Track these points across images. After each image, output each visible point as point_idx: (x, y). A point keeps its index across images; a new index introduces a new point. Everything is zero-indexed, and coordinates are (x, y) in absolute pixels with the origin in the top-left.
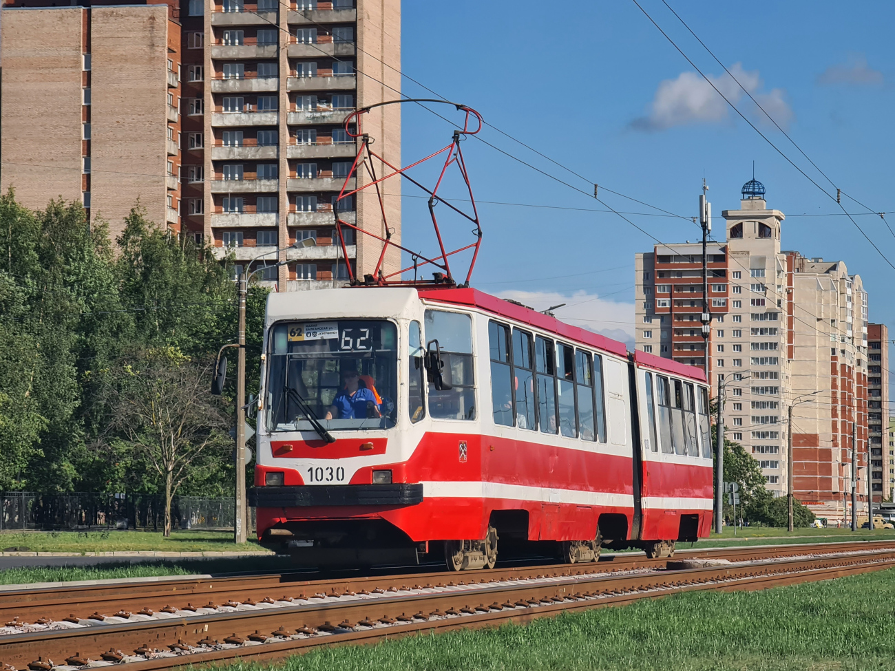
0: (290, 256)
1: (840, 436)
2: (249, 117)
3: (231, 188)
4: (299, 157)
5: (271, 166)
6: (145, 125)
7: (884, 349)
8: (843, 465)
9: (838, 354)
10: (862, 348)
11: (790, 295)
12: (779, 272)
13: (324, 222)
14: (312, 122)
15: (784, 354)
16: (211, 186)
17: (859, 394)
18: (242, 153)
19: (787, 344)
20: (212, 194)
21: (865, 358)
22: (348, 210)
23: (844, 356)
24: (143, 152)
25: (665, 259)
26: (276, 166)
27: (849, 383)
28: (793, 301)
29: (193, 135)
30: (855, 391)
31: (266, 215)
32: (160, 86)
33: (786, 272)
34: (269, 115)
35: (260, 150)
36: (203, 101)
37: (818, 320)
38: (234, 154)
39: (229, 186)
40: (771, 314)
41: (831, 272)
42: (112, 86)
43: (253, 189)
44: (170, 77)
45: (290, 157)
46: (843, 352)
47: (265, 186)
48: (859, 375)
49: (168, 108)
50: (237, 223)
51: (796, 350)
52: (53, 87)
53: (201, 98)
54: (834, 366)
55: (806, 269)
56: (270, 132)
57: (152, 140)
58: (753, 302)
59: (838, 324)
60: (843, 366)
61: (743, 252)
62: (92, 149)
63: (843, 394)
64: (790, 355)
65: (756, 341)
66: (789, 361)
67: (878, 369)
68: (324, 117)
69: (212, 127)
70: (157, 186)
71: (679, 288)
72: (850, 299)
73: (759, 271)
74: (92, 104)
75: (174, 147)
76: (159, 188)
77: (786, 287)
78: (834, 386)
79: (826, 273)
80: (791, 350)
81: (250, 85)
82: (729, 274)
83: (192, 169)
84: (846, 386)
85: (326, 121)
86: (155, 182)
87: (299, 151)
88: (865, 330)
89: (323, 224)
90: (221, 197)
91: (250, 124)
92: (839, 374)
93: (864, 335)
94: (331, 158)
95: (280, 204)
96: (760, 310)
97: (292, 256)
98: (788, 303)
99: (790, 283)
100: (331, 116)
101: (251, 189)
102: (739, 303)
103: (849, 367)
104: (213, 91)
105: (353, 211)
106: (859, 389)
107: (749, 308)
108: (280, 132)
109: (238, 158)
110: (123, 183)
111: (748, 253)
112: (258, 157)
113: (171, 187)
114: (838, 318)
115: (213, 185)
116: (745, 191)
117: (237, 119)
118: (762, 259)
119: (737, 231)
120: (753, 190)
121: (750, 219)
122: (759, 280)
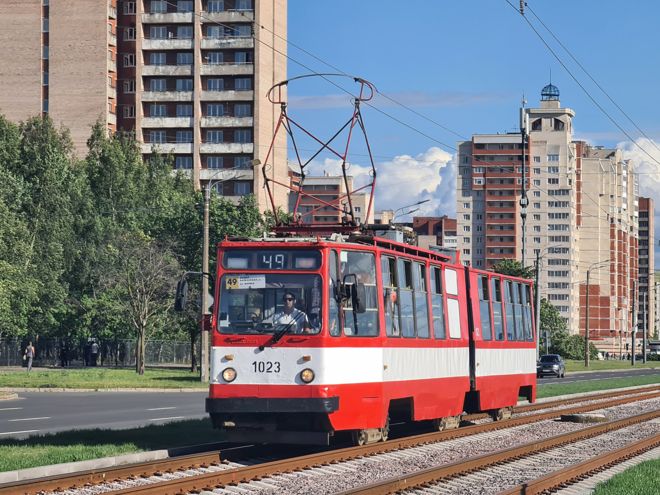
0: (202, 150)
1: (617, 287)
2: (171, 42)
3: (157, 97)
4: (209, 74)
5: (188, 81)
6: (91, 48)
7: (651, 218)
8: (619, 309)
9: (616, 222)
10: (634, 218)
11: (578, 176)
12: (570, 158)
13: (229, 124)
14: (219, 47)
15: (573, 222)
16: (142, 96)
17: (632, 254)
18: (165, 71)
19: (576, 215)
20: (142, 102)
21: (636, 225)
22: (247, 116)
23: (620, 224)
24: (89, 70)
25: (481, 146)
26: (191, 81)
27: (624, 244)
28: (581, 180)
29: (127, 56)
30: (628, 251)
31: (184, 119)
32: (103, 18)
33: (575, 157)
34: (186, 41)
35: (180, 68)
36: (135, 29)
37: (601, 195)
38: (159, 71)
39: (155, 96)
40: (563, 191)
41: (611, 157)
42: (65, 18)
43: (174, 99)
44: (110, 11)
45: (202, 74)
46: (620, 220)
47: (182, 96)
48: (632, 238)
49: (108, 35)
50: (161, 124)
51: (583, 219)
52: (20, 18)
53: (133, 27)
54: (612, 232)
55: (591, 155)
56: (187, 55)
57: (97, 61)
58: (549, 180)
59: (616, 198)
60: (620, 231)
61: (542, 142)
62: (50, 67)
63: (619, 254)
64: (578, 223)
65: (551, 212)
66: (577, 227)
67: (647, 233)
68: (229, 43)
69: (143, 50)
70: (100, 96)
71: (491, 170)
72: (626, 179)
73: (554, 157)
74: (49, 31)
75: (112, 66)
76: (102, 97)
77: (576, 169)
78: (612, 247)
79: (606, 158)
80: (579, 219)
81: (171, 18)
82: (531, 159)
83: (126, 82)
84: (622, 248)
85: (230, 46)
86: (98, 93)
87: (210, 69)
88: (636, 203)
89: (228, 126)
90: (149, 104)
91: (171, 48)
92: (617, 238)
93: (636, 207)
94: (234, 75)
95: (195, 111)
96: (554, 187)
97: (204, 151)
98: (577, 182)
99: (578, 166)
100: (234, 43)
101: (172, 99)
102: (538, 182)
103: (624, 232)
104: (143, 22)
105: (251, 116)
106: (632, 249)
107: (546, 186)
108: (195, 54)
109: (162, 74)
110: (74, 93)
111: (546, 142)
112: (177, 74)
113: (111, 97)
114: (616, 194)
115: (143, 95)
116: (544, 93)
117: (161, 44)
118: (557, 148)
119: (536, 126)
120: (550, 93)
121: (548, 115)
122: (554, 164)
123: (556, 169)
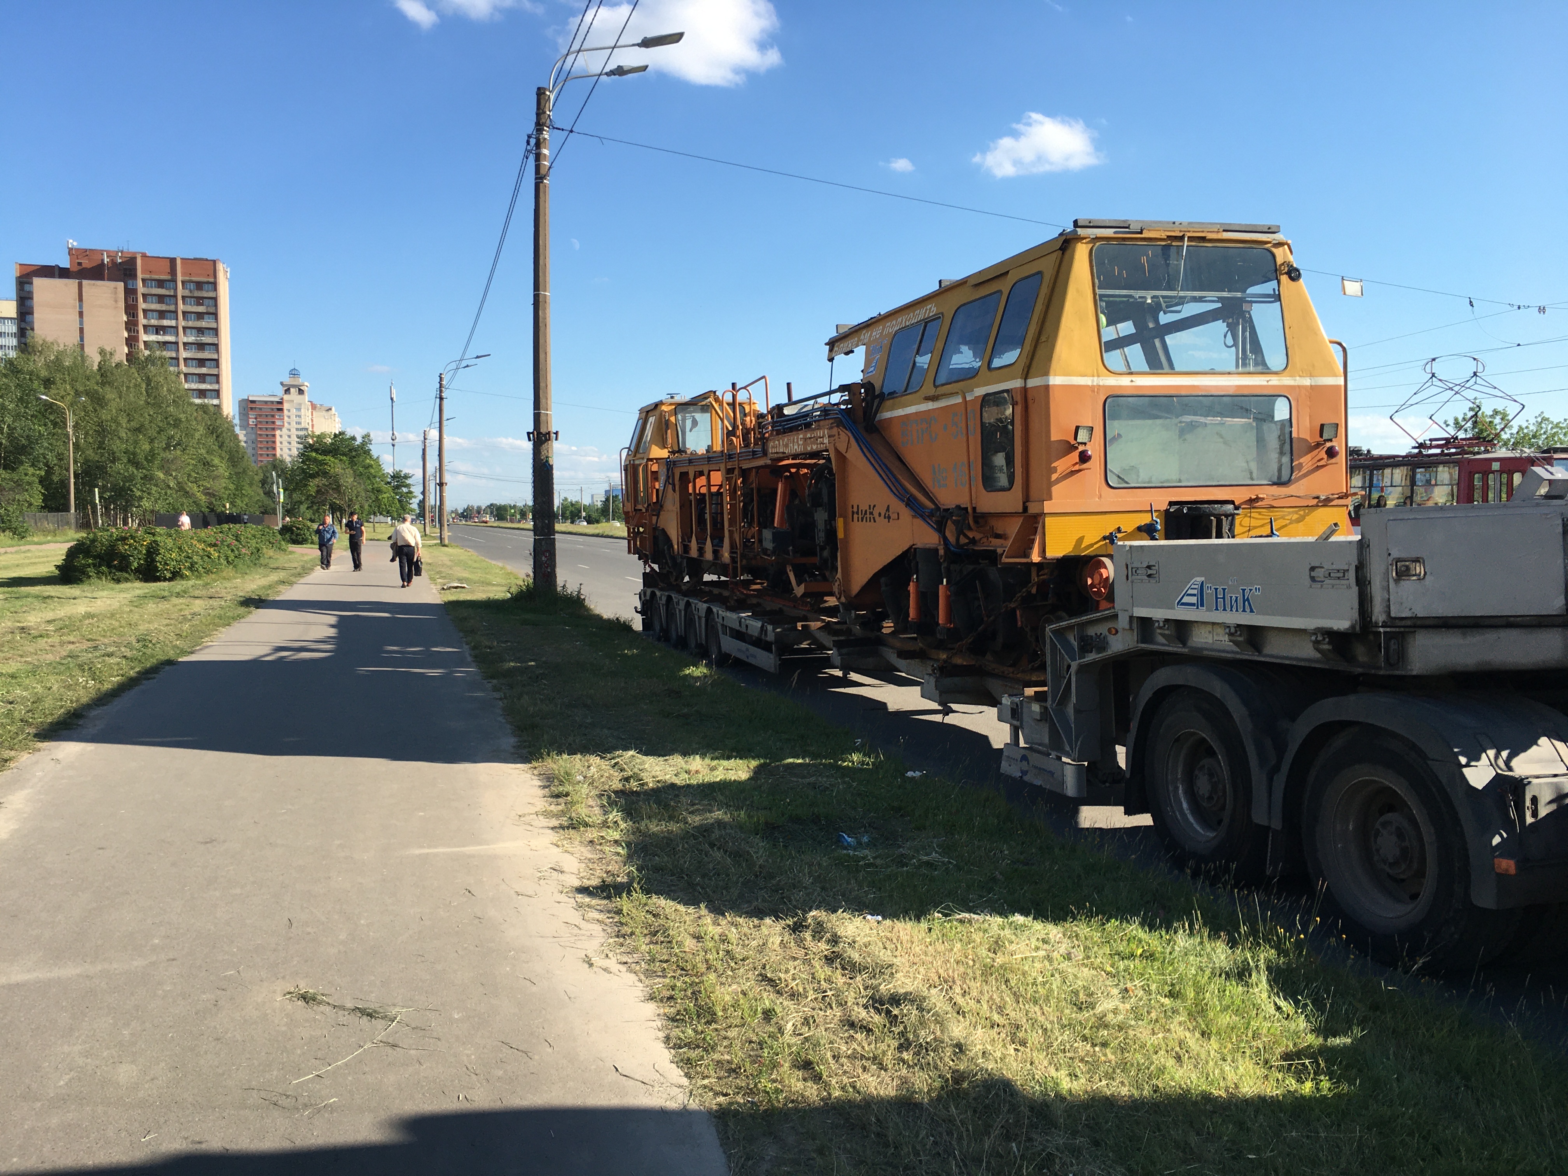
2: (162, 337)
4: (189, 357)
5: (175, 360)
6: (113, 338)
11: (313, 420)
12: (307, 410)
13: (203, 387)
14: (194, 342)
22: (215, 383)
25: (253, 402)
26: (177, 360)
28: (314, 423)
29: (134, 344)
32: (120, 320)
33: (310, 410)
34: (173, 337)
35: (169, 353)
40: (304, 428)
41: (329, 411)
42: (94, 319)
45: (184, 357)
52: (63, 318)
53: (137, 327)
55: (318, 409)
56: (173, 345)
58: (296, 423)
61: (291, 401)
68: (201, 339)
69: (144, 341)
71: (260, 415)
73: (299, 410)
74: (83, 327)
77: (310, 416)
79: (327, 411)
81: (162, 323)
82: (284, 410)
85: (203, 341)
87: (189, 354)
91: (163, 340)
94: (205, 359)
96: (299, 427)
98: (312, 423)
99: (312, 415)
100: (205, 339)
102: (289, 423)
104: (143, 324)
105: (217, 383)
107: (294, 425)
108: (179, 345)
111: (293, 401)
112: (167, 356)
116: (290, 373)
117: (155, 338)
118: (300, 404)
119: (287, 391)
120: (294, 373)
121: (294, 386)
122: (298, 413)
123: (300, 416)
